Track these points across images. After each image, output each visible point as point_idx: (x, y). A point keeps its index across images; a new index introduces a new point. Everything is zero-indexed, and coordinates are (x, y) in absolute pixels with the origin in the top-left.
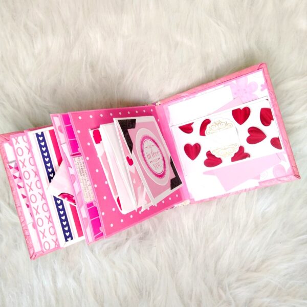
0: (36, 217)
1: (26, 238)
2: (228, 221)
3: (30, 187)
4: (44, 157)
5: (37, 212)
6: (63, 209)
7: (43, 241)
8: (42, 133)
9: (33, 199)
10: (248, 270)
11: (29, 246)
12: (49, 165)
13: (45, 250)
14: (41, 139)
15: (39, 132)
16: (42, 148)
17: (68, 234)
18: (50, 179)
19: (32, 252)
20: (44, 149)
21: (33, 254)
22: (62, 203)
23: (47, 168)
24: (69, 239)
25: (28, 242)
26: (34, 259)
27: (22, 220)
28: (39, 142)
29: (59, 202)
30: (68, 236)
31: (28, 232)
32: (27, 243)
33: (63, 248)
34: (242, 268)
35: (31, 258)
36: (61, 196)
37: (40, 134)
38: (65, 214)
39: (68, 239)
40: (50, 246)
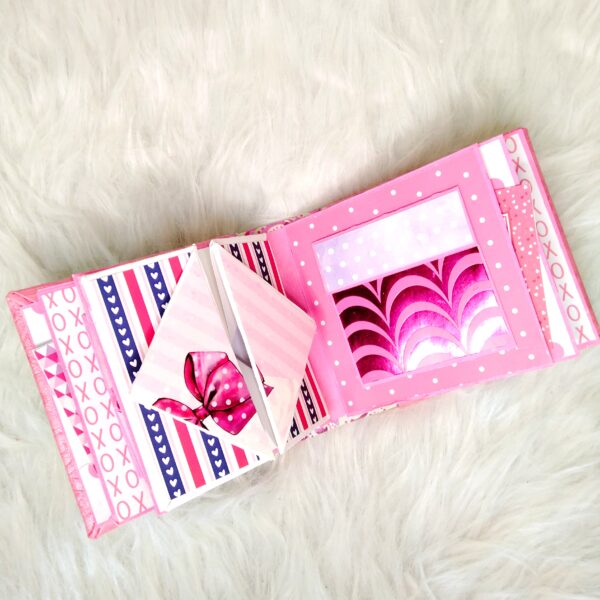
0: (99, 453)
1: (77, 495)
2: (423, 440)
3: (83, 392)
4: (116, 327)
5: (100, 442)
6: (162, 431)
7: (115, 501)
8: (110, 278)
9: (91, 416)
10: (464, 537)
11: (85, 512)
12: (127, 342)
13: (120, 520)
14: (108, 289)
15: (104, 275)
16: (112, 309)
17: (174, 483)
18: (132, 371)
19: (91, 524)
20: (115, 311)
21: (93, 528)
22: (158, 420)
23: (123, 348)
24: (177, 493)
25: (81, 505)
26: (96, 537)
27: (68, 461)
28: (105, 296)
29: (152, 418)
30: (175, 488)
31: (81, 482)
32: (80, 507)
33: (165, 512)
34: (453, 531)
35: (90, 534)
36: (159, 404)
37: (105, 279)
38: (165, 441)
39: (175, 494)
40: (129, 511)
